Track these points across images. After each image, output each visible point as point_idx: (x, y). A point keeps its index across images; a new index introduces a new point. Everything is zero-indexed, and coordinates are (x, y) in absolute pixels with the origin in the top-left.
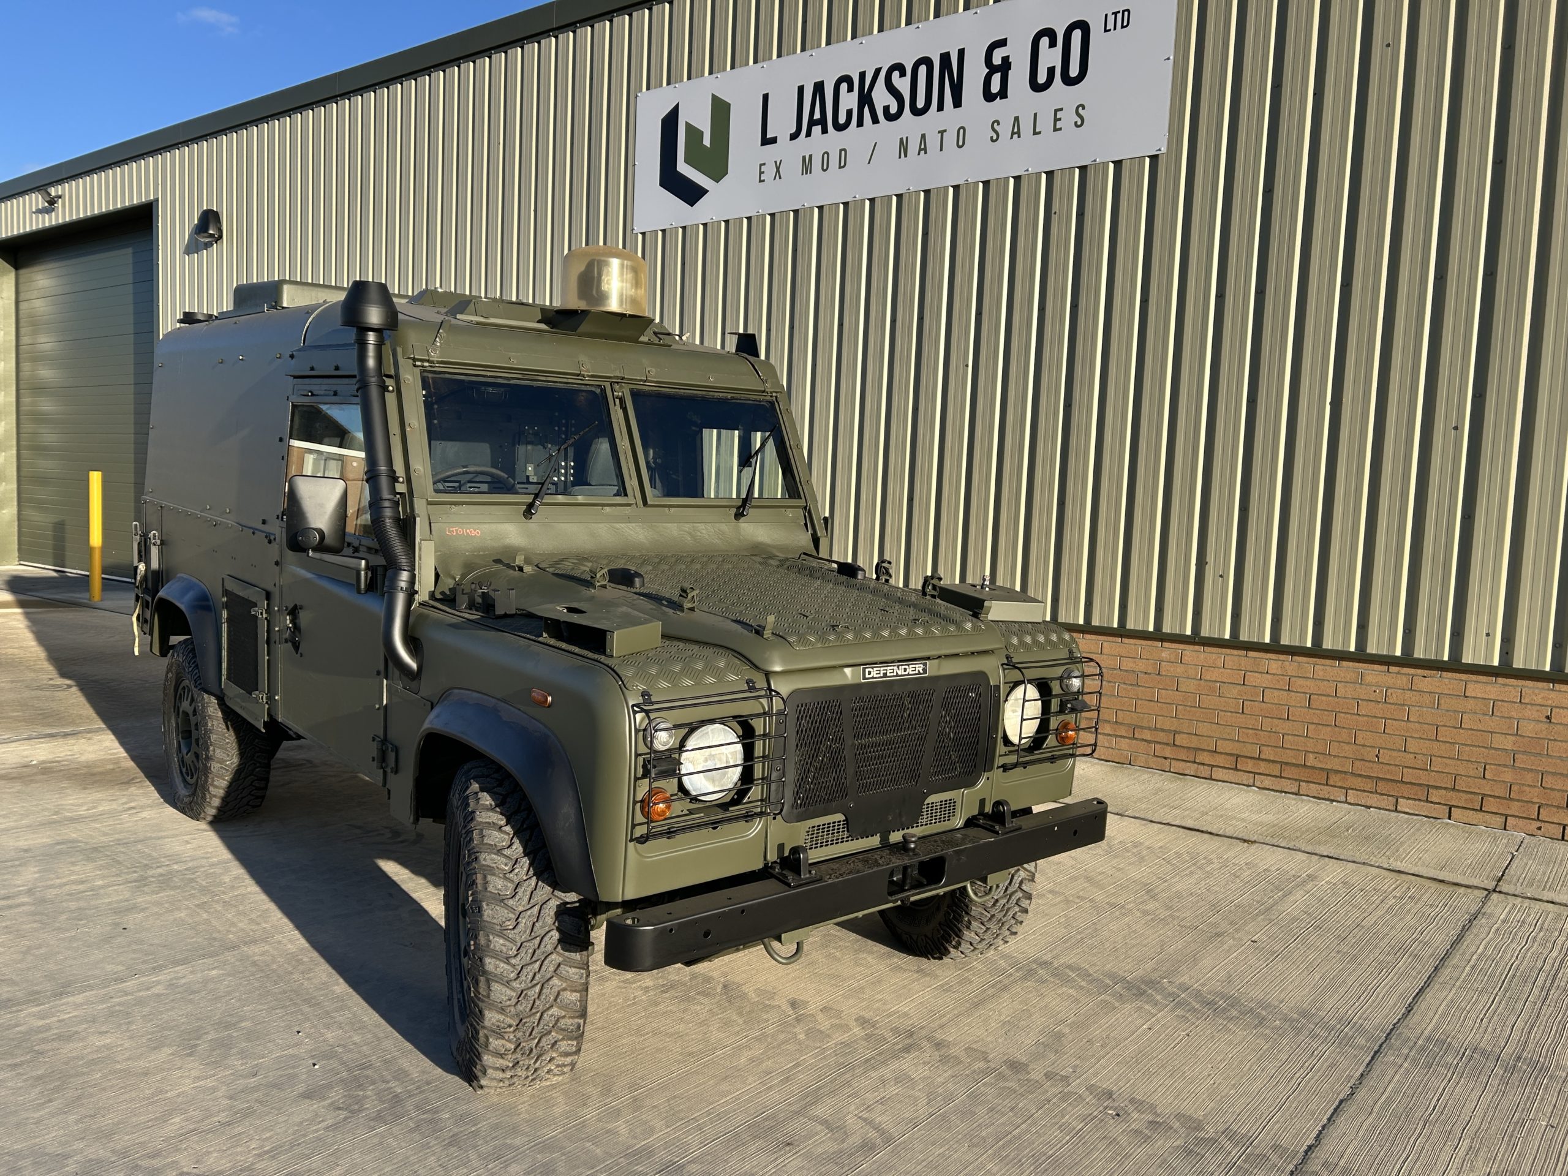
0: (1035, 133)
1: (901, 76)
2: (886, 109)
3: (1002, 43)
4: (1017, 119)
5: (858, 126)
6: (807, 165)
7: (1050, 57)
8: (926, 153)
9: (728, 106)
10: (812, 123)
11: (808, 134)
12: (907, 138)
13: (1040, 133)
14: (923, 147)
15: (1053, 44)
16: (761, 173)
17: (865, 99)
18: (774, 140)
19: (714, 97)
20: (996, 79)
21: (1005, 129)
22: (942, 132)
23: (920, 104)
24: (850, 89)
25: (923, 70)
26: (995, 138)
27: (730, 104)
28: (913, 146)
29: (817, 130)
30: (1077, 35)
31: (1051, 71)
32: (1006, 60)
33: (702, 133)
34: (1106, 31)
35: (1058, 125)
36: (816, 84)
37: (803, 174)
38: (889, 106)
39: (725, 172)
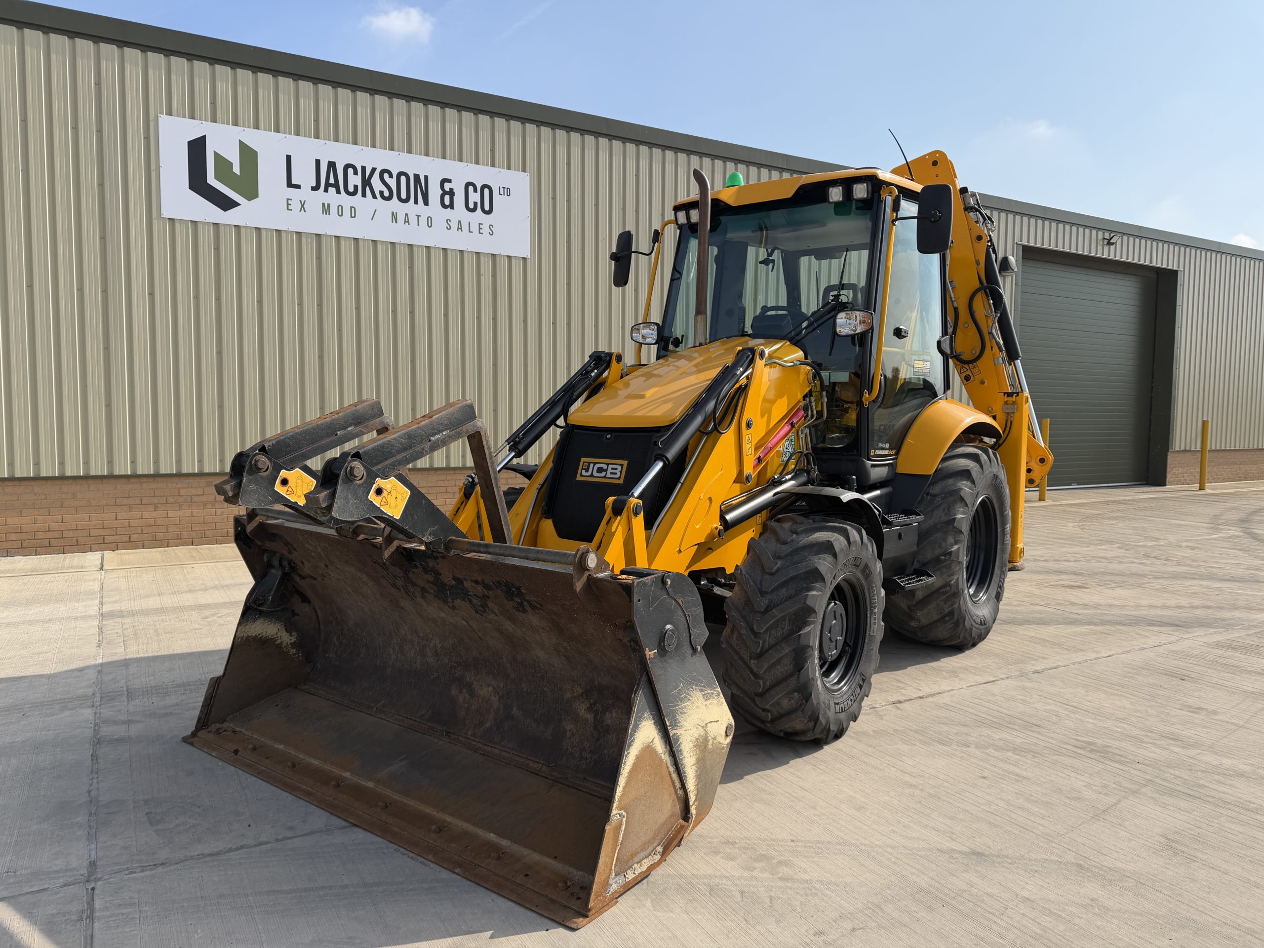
0: (470, 232)
1: (390, 177)
2: (381, 193)
3: (449, 181)
4: (460, 222)
5: (362, 196)
6: (326, 209)
7: (474, 197)
8: (409, 224)
10: (328, 185)
11: (326, 190)
12: (396, 213)
13: (472, 232)
14: (407, 220)
15: (475, 191)
16: (288, 204)
17: (366, 182)
18: (298, 187)
19: (241, 143)
20: (447, 198)
21: (454, 225)
22: (418, 216)
23: (404, 196)
24: (356, 173)
25: (403, 179)
26: (449, 228)
28: (401, 218)
29: (332, 190)
30: (486, 191)
31: (476, 204)
32: (451, 190)
33: (230, 164)
34: (500, 194)
35: (481, 231)
36: (329, 162)
37: (323, 214)
38: (383, 192)
39: (256, 195)
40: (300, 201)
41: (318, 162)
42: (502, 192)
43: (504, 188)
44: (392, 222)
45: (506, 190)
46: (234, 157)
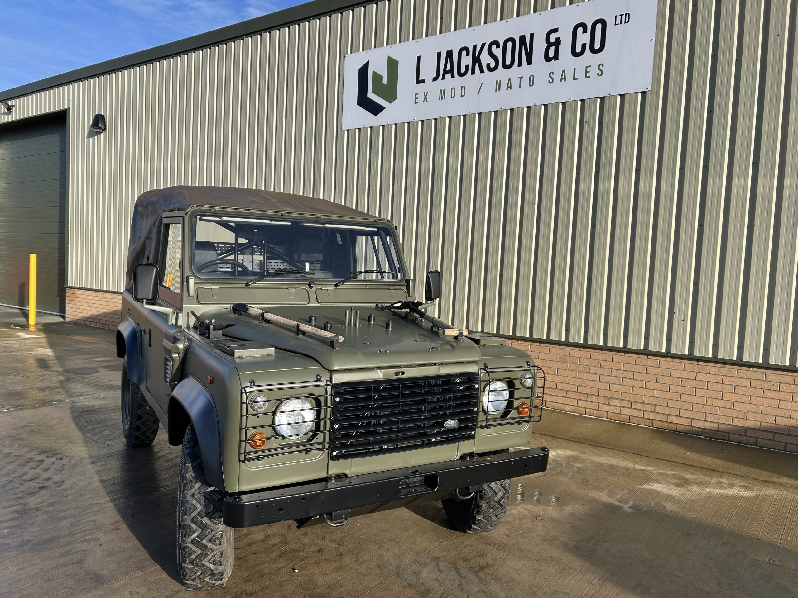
0: (574, 79)
1: (497, 48)
2: (488, 65)
3: (556, 30)
4: (564, 71)
5: (472, 74)
6: (442, 95)
7: (583, 38)
8: (511, 89)
10: (445, 72)
12: (500, 81)
13: (577, 79)
14: (509, 85)
15: (585, 31)
16: (416, 98)
17: (476, 60)
18: (423, 81)
19: (388, 56)
20: (552, 50)
21: (557, 77)
22: (520, 78)
23: (508, 62)
24: (468, 54)
25: (509, 44)
26: (551, 81)
28: (504, 85)
29: (448, 76)
30: (599, 27)
31: (584, 46)
32: (558, 40)
33: (382, 77)
34: (616, 24)
35: (588, 75)
36: (448, 51)
37: (440, 99)
38: (490, 64)
39: (395, 98)
40: (424, 93)
41: (439, 54)
42: (618, 21)
43: (621, 15)
44: (496, 91)
45: (624, 17)
46: (384, 72)
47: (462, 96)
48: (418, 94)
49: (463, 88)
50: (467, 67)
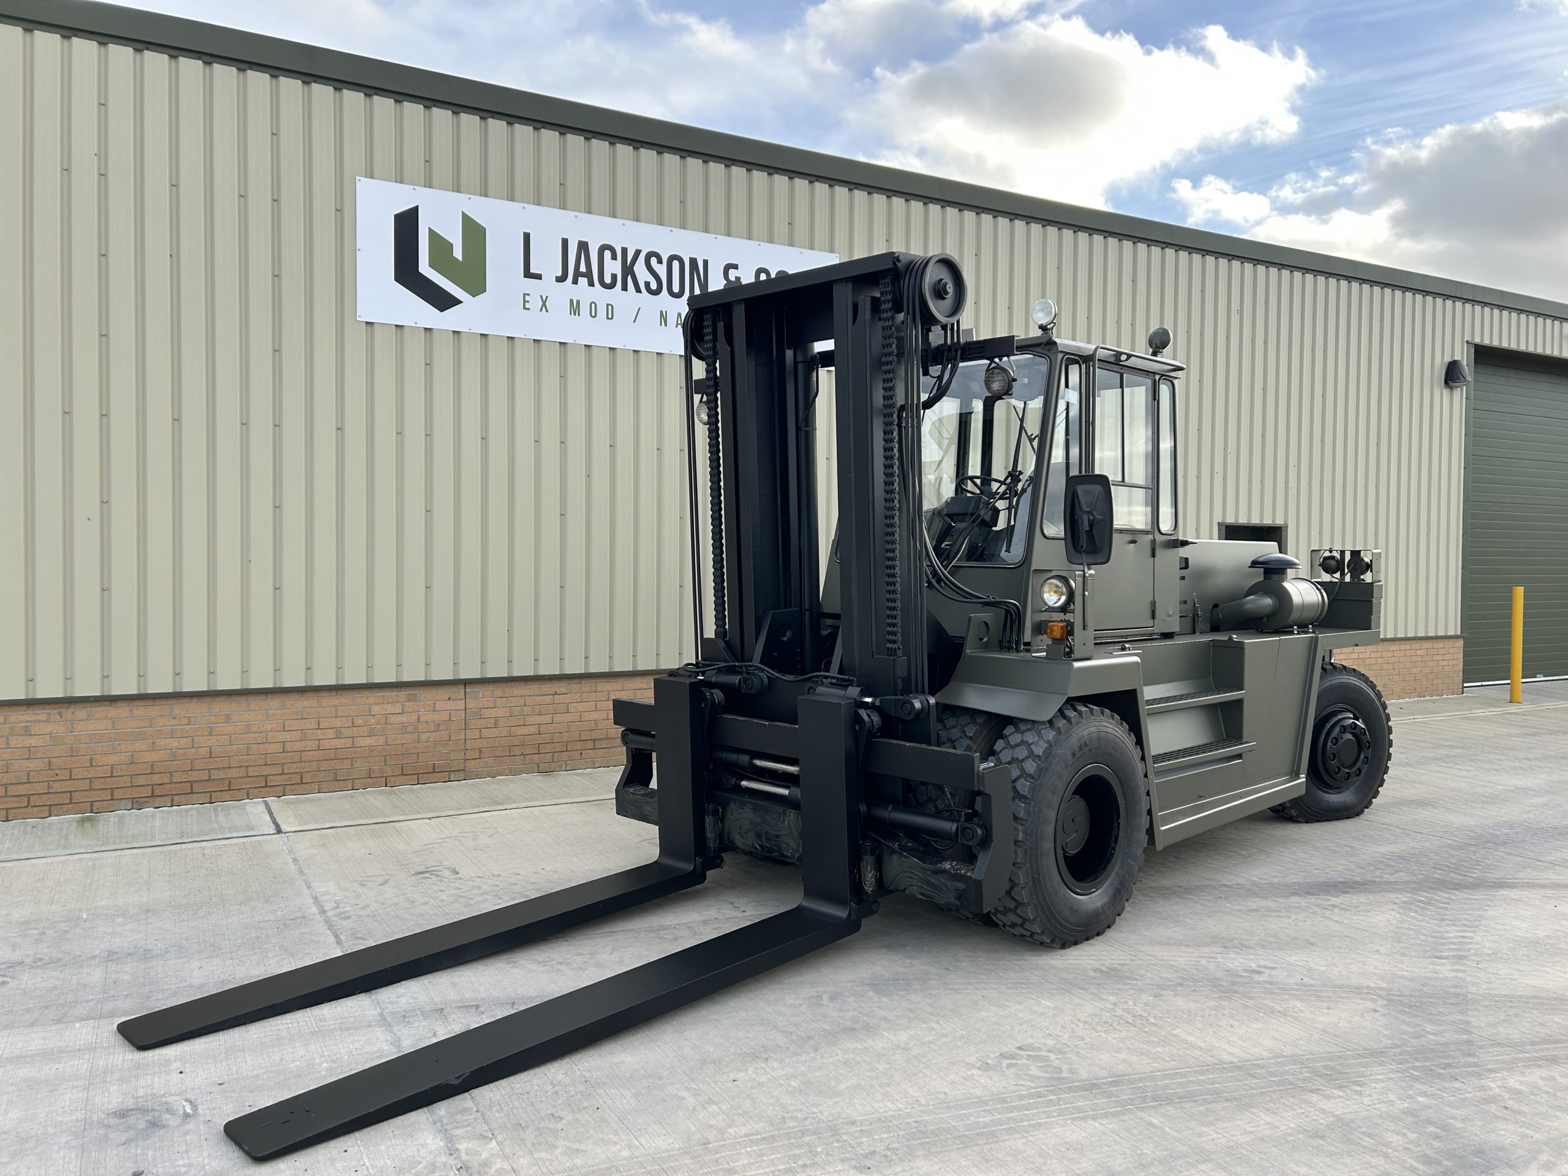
1: (658, 263)
2: (647, 284)
3: (736, 267)
5: (623, 290)
6: (575, 308)
9: (483, 231)
10: (577, 274)
11: (575, 282)
12: (666, 312)
16: (525, 301)
17: (628, 270)
18: (538, 277)
23: (676, 289)
24: (614, 257)
25: (676, 264)
27: (484, 230)
28: (672, 319)
29: (583, 281)
32: (738, 279)
33: (452, 245)
36: (580, 243)
37: (571, 314)
38: (649, 283)
39: (482, 289)
40: (541, 297)
41: (565, 242)
44: (661, 325)
46: (455, 236)
47: (608, 318)
48: (529, 295)
49: (610, 307)
50: (614, 277)
